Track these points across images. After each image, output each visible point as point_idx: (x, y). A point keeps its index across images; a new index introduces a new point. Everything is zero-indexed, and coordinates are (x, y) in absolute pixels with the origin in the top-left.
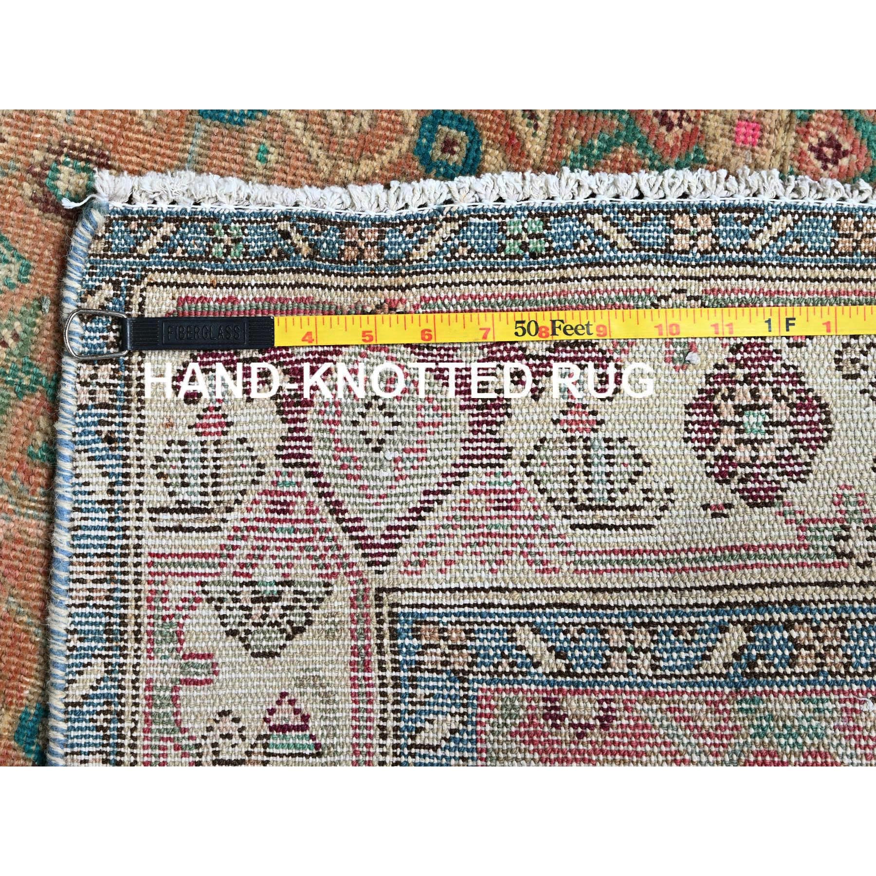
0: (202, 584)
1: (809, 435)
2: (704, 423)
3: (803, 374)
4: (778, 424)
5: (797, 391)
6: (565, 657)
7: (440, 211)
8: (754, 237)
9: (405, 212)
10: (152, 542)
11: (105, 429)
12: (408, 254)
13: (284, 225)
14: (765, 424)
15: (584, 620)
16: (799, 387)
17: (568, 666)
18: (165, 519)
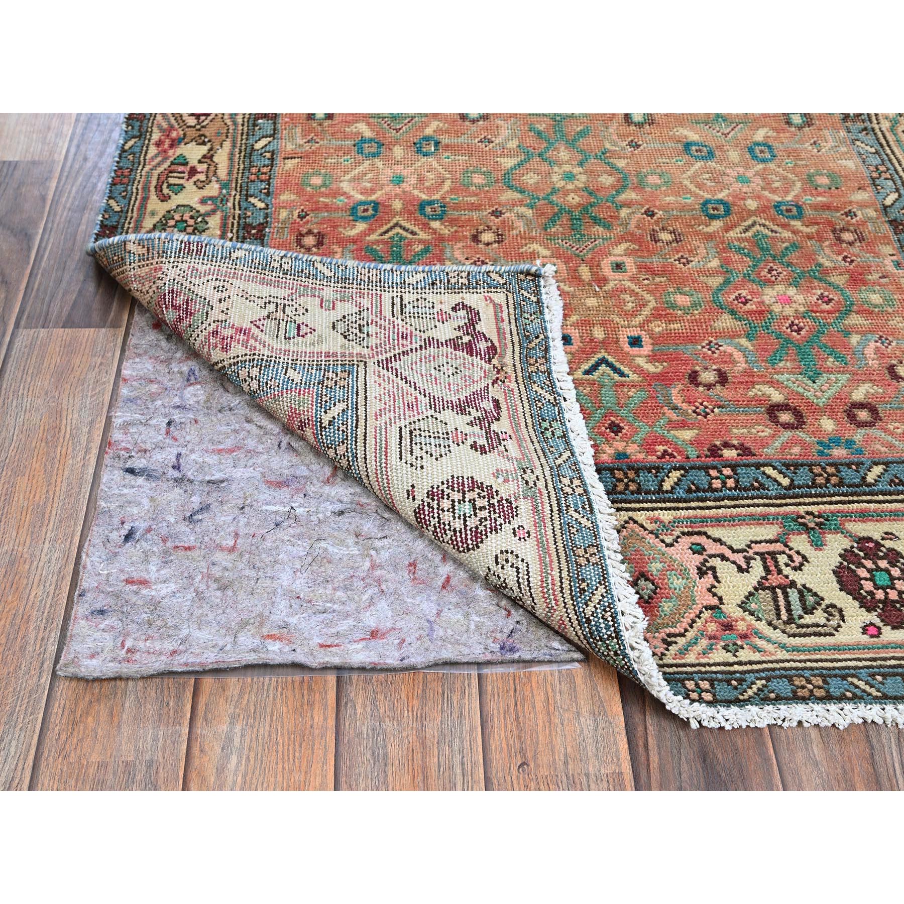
0: (368, 309)
1: (459, 539)
2: (463, 484)
3: (497, 532)
4: (465, 521)
5: (486, 530)
6: (330, 425)
7: (559, 395)
8: (576, 511)
9: (556, 381)
10: (387, 297)
11: (438, 282)
12: (534, 382)
13: (542, 336)
14: (465, 515)
15: (349, 431)
16: (489, 530)
17: (325, 428)
18: (397, 301)
